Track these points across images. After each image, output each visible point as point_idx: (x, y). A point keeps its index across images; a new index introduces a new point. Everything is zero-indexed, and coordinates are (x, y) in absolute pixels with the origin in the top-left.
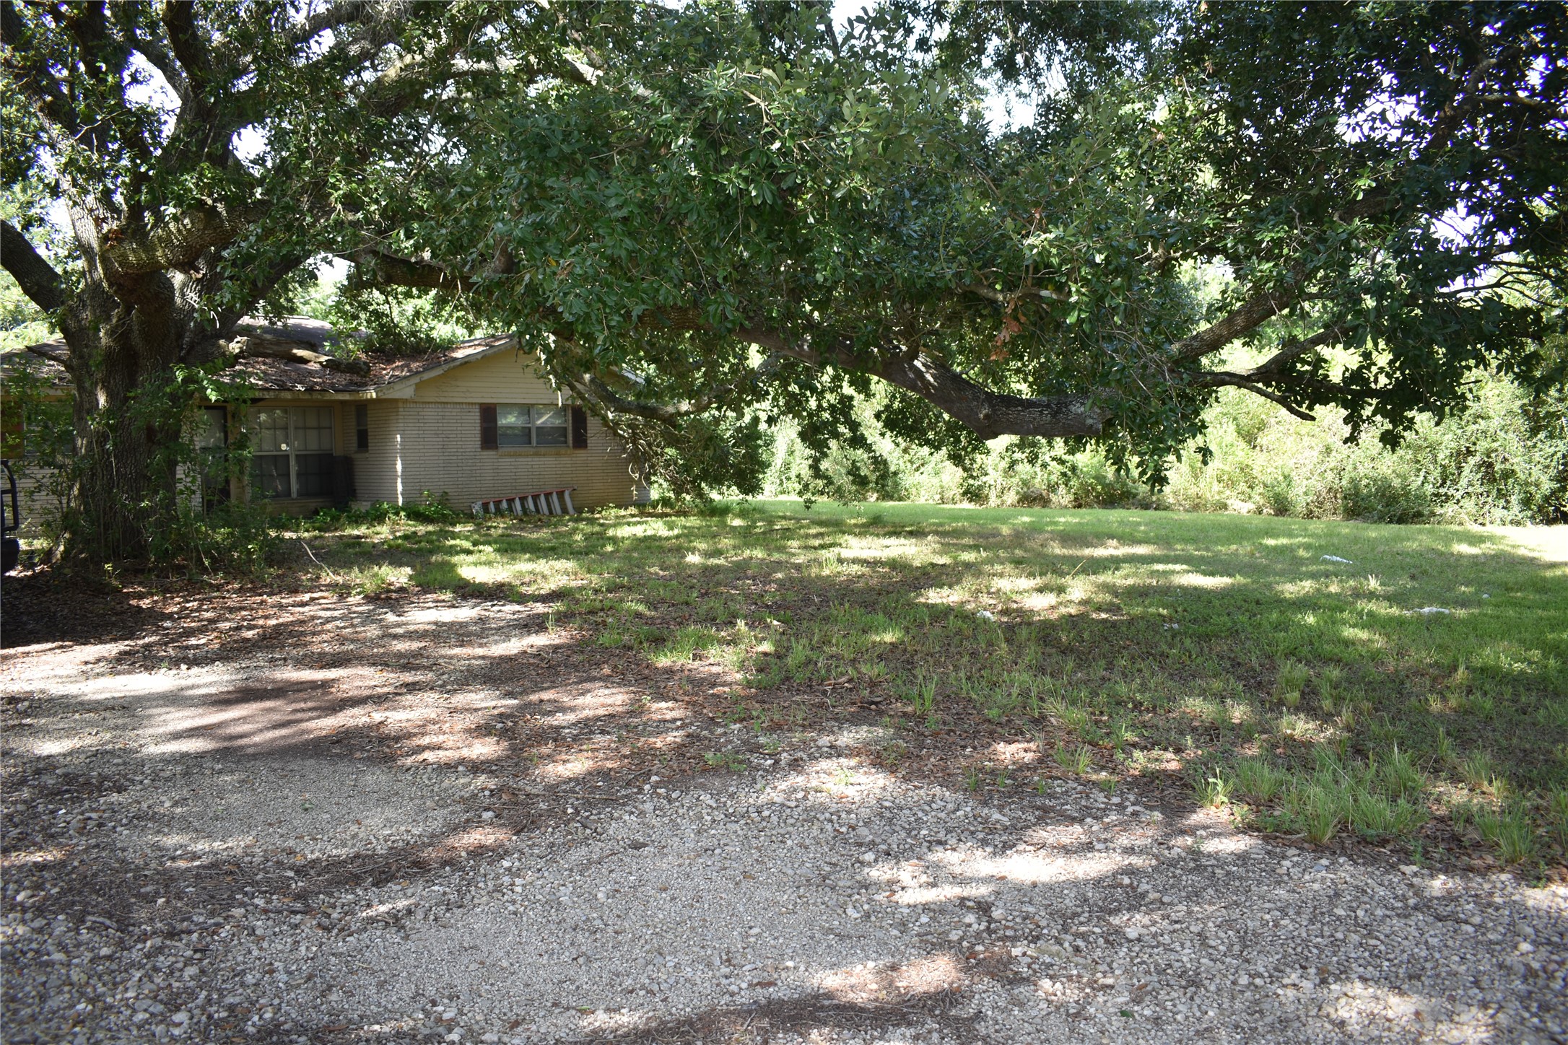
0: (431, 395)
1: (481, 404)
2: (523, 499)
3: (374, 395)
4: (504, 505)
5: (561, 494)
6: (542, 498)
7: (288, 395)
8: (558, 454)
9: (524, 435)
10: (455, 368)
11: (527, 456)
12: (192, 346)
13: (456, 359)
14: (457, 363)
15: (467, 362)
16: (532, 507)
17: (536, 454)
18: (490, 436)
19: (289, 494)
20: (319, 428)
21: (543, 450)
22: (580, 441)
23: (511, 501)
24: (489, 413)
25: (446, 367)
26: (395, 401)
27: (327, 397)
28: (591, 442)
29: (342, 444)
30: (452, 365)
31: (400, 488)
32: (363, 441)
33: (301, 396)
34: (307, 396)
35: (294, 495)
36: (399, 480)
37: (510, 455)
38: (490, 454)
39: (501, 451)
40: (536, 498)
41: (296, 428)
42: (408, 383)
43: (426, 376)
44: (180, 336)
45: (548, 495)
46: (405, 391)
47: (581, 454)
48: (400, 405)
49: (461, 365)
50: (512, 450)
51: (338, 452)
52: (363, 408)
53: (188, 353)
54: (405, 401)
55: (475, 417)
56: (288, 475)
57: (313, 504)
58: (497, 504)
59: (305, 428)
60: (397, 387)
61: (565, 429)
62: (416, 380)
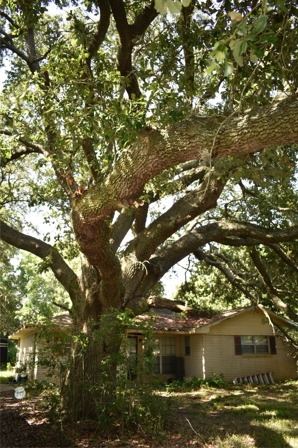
0: (215, 332)
1: (235, 336)
2: (253, 377)
3: (194, 332)
4: (246, 379)
5: (268, 374)
6: (261, 376)
7: (161, 332)
8: (265, 357)
9: (251, 348)
10: (225, 320)
11: (253, 357)
12: (128, 301)
13: (225, 317)
14: (226, 319)
15: (229, 318)
16: (257, 379)
17: (257, 357)
18: (239, 350)
19: (159, 372)
20: (171, 346)
21: (259, 355)
22: (274, 351)
23: (248, 377)
24: (238, 339)
25: (221, 320)
26: (202, 334)
27: (176, 333)
28: (278, 351)
29: (180, 352)
30: (224, 319)
31: (204, 370)
32: (188, 351)
33: (166, 333)
34: (168, 332)
35: (161, 372)
36: (204, 368)
37: (246, 357)
38: (239, 357)
39: (244, 355)
40: (258, 376)
41: (163, 345)
42: (207, 327)
43: (214, 324)
44: (122, 295)
45: (263, 375)
46: (206, 330)
47: (274, 356)
48: (204, 336)
49: (227, 319)
50: (248, 355)
51: (178, 355)
52: (187, 338)
53: (126, 305)
54: (206, 334)
55: (232, 341)
56: (159, 364)
57: (168, 377)
58: (243, 378)
59: (166, 346)
60: (203, 328)
61: (267, 346)
62: (210, 326)
